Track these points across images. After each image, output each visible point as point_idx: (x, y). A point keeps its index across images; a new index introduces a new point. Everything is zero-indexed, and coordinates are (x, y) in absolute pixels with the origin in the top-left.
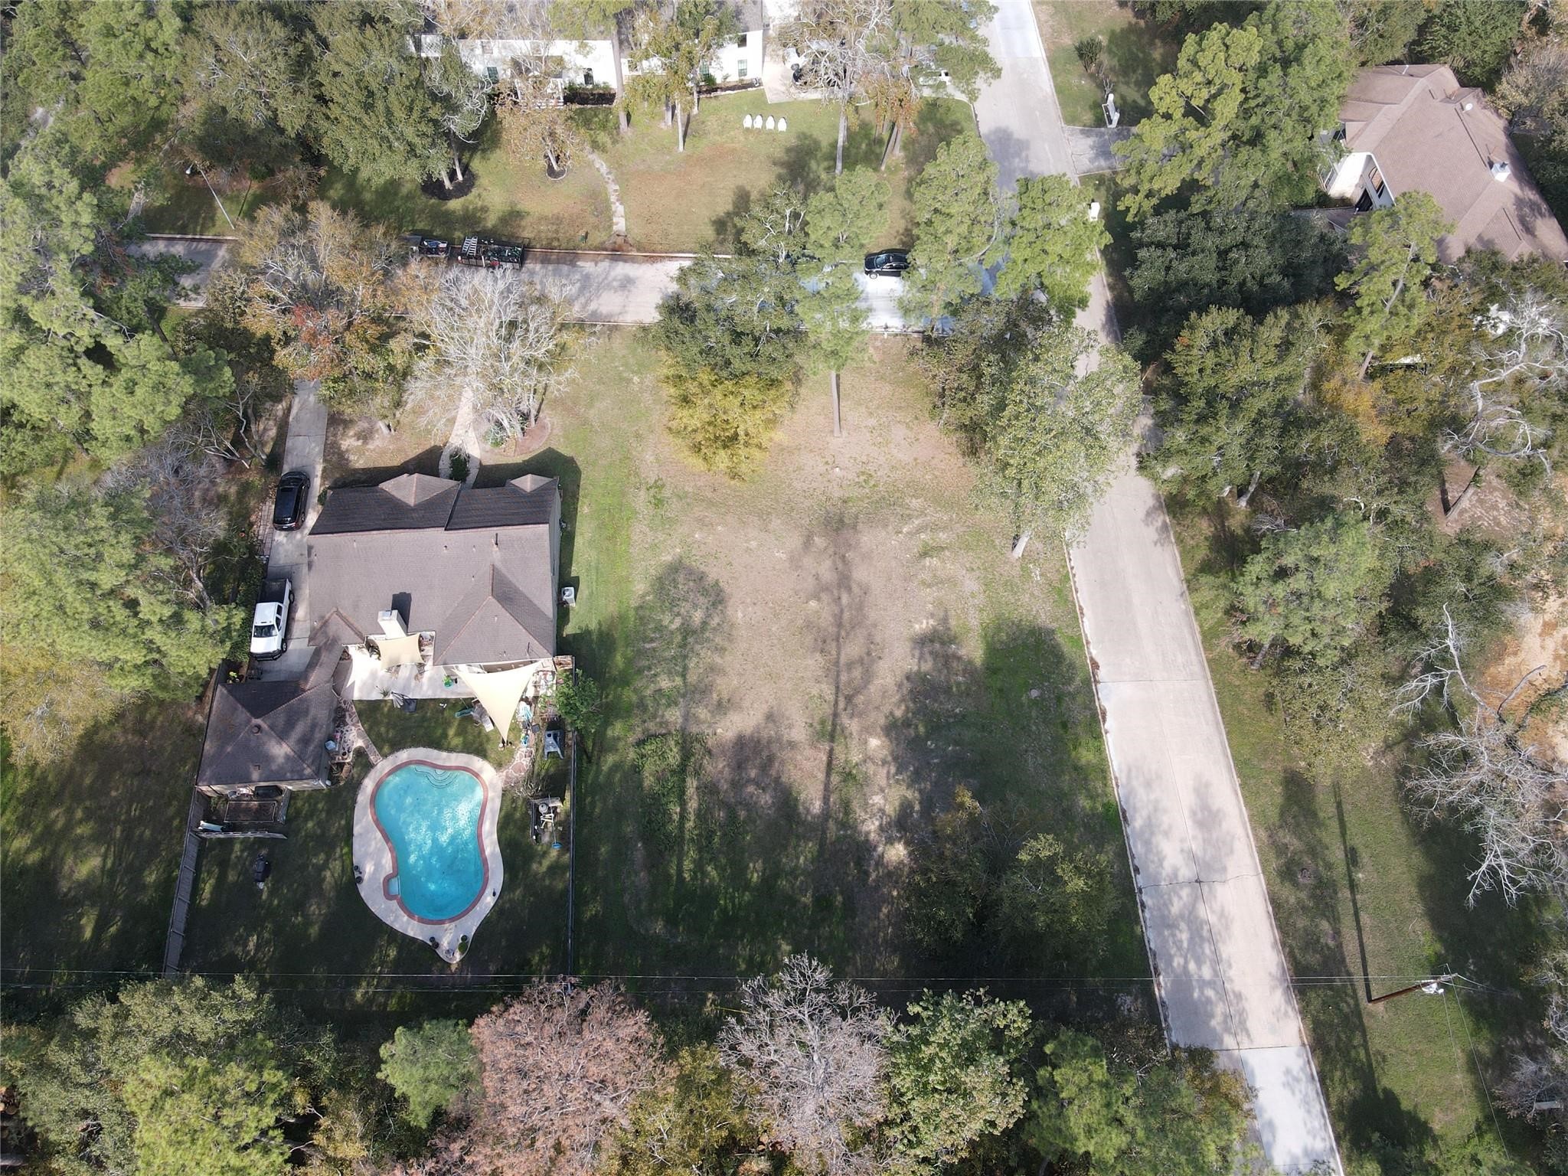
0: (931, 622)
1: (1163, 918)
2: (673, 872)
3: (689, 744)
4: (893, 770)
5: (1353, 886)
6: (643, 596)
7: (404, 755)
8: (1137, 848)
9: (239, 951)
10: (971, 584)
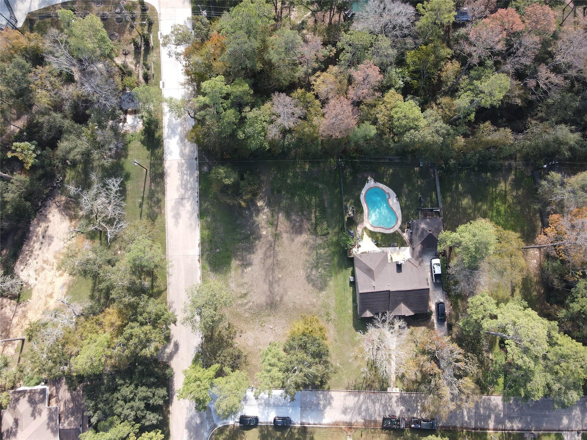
0: (246, 271)
1: (193, 190)
2: (317, 199)
3: (314, 232)
4: (260, 225)
5: (143, 198)
6: (330, 280)
7: (392, 231)
8: (197, 208)
9: (422, 181)
10: (233, 285)
